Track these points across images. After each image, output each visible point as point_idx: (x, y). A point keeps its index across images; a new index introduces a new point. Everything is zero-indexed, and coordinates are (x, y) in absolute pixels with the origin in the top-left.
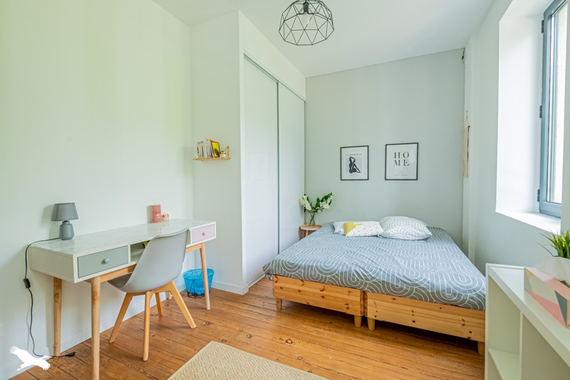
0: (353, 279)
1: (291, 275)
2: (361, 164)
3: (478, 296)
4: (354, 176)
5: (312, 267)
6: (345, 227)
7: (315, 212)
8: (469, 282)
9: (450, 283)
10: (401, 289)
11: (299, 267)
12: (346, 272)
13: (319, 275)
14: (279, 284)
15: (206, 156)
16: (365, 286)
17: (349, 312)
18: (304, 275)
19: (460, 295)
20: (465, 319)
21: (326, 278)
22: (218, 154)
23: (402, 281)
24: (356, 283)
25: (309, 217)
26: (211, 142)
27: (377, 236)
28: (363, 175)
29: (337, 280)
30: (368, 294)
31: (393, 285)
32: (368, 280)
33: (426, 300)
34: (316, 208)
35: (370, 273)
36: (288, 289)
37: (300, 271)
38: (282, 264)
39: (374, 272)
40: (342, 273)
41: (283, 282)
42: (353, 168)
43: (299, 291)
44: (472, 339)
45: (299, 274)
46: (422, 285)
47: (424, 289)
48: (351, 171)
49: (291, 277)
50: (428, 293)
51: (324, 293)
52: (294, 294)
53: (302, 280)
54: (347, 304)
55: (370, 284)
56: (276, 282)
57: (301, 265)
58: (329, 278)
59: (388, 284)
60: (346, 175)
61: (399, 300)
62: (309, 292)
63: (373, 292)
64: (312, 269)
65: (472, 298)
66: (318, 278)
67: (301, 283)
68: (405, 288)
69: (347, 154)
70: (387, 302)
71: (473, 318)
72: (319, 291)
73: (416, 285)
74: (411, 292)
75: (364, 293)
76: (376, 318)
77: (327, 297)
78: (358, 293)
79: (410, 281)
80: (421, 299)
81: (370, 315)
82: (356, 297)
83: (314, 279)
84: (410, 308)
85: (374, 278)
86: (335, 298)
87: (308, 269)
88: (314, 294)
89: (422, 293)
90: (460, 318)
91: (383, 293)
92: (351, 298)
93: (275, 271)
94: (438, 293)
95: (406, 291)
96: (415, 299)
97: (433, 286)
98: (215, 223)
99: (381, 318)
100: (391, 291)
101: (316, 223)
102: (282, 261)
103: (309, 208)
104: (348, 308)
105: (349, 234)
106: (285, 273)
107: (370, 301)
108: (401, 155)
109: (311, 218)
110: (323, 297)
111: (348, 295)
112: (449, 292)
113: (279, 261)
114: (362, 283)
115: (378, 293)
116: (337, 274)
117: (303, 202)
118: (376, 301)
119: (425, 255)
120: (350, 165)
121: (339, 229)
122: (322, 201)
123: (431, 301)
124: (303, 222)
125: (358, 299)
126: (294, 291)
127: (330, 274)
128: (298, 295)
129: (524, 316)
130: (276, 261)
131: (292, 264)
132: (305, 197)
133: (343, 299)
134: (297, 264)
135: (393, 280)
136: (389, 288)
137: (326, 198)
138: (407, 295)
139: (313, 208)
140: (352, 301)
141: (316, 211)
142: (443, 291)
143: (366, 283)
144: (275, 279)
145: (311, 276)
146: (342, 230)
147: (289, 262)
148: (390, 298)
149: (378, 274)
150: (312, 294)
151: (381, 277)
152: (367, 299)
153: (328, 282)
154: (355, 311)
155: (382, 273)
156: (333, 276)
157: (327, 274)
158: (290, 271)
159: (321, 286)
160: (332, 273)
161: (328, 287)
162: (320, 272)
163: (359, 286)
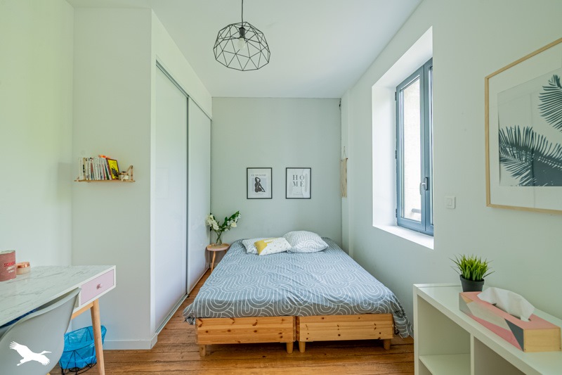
0: (287, 307)
1: (220, 314)
2: (266, 184)
3: (385, 302)
4: (260, 194)
5: (244, 301)
6: (256, 245)
7: (221, 231)
8: (376, 291)
9: (365, 295)
10: (330, 308)
11: (229, 304)
12: (279, 301)
13: (252, 309)
14: (204, 328)
15: (97, 177)
16: (298, 311)
17: (282, 341)
18: (235, 313)
19: (373, 304)
20: (376, 323)
21: (259, 311)
22: (117, 175)
23: (330, 300)
24: (290, 310)
25: (215, 236)
26: (107, 159)
27: (286, 251)
28: (267, 194)
29: (271, 310)
30: (301, 318)
31: (322, 306)
32: (300, 305)
33: (349, 314)
34: (224, 227)
35: (302, 297)
36: (215, 331)
37: (231, 309)
38: (209, 304)
39: (305, 296)
40: (276, 302)
41: (209, 325)
42: (258, 188)
43: (229, 331)
44: (382, 338)
45: (229, 312)
46: (346, 301)
47: (347, 304)
48: (257, 191)
49: (219, 317)
50: (351, 308)
51: (257, 326)
52: (223, 336)
53: (233, 318)
54: (281, 333)
55: (303, 309)
56: (200, 326)
57: (231, 301)
58: (263, 310)
59: (318, 305)
60: (252, 194)
61: (327, 318)
62: (240, 329)
63: (305, 315)
64: (244, 304)
65: (381, 305)
66: (250, 313)
67: (232, 321)
68: (332, 306)
69: (253, 174)
70: (317, 322)
71: (382, 320)
72: (251, 326)
73: (341, 302)
74: (338, 309)
75: (297, 318)
76: (307, 341)
77: (260, 331)
78: (291, 319)
79: (336, 299)
80: (345, 314)
81: (303, 339)
82: (289, 324)
83: (246, 314)
84: (336, 324)
85: (306, 302)
86: (269, 329)
87: (240, 305)
88: (246, 331)
89: (346, 308)
90: (373, 323)
91: (313, 315)
92: (285, 326)
93: (200, 314)
94: (358, 305)
95: (333, 309)
96: (341, 314)
97: (354, 300)
98: (114, 267)
99: (312, 339)
100: (322, 312)
101: (223, 242)
102: (208, 300)
103: (216, 227)
104: (282, 337)
105: (262, 253)
106: (212, 313)
107: (302, 325)
108: (298, 177)
109: (217, 237)
110: (256, 331)
111: (282, 323)
112: (366, 303)
113: (204, 301)
114: (295, 309)
115: (310, 315)
116: (271, 305)
117: (210, 222)
118: (308, 324)
119: (332, 268)
120: (256, 185)
121: (251, 248)
122: (230, 220)
123: (353, 314)
124: (209, 242)
125: (291, 325)
126: (223, 332)
127: (264, 305)
128: (228, 335)
129: (475, 338)
130: (200, 302)
131: (221, 302)
132: (212, 216)
133: (277, 329)
134: (227, 302)
135: (322, 301)
136: (319, 309)
137: (234, 216)
138: (334, 313)
139: (220, 227)
140: (285, 329)
141: (223, 230)
142: (362, 303)
143: (299, 308)
144: (199, 323)
145: (243, 311)
146: (255, 249)
147: (217, 301)
148: (319, 318)
149: (308, 298)
150: (244, 331)
151: (312, 300)
152: (299, 324)
153: (262, 314)
154: (288, 338)
155: (311, 295)
156: (267, 308)
157: (261, 306)
158: (218, 311)
159: (253, 320)
160: (266, 304)
161: (260, 320)
162: (253, 305)
163: (293, 313)
